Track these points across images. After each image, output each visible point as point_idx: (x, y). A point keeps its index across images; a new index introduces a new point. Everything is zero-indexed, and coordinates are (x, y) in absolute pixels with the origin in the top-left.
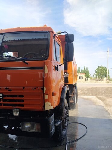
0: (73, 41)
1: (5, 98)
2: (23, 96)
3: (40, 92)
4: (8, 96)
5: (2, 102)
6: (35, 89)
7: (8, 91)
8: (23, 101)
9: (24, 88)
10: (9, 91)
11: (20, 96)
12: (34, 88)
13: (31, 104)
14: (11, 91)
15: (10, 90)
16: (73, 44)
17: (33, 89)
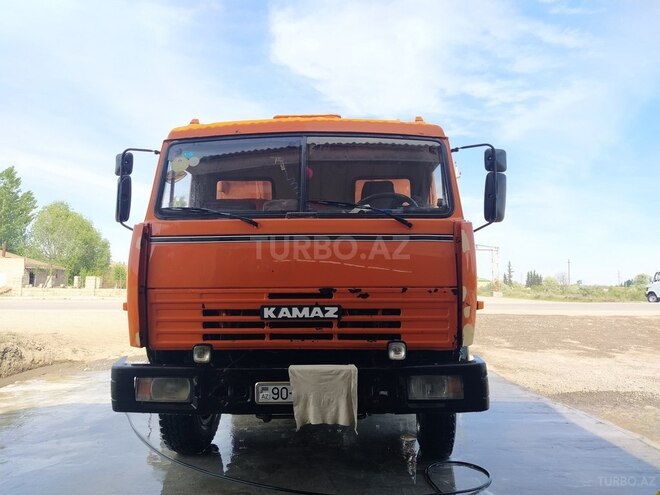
0: (504, 170)
1: (345, 318)
2: (397, 312)
3: (448, 299)
4: (352, 312)
5: (335, 329)
6: (436, 291)
7: (358, 297)
8: (397, 324)
9: (404, 290)
10: (360, 299)
11: (386, 312)
12: (433, 289)
13: (422, 333)
14: (368, 299)
15: (365, 296)
16: (504, 177)
17: (430, 292)
